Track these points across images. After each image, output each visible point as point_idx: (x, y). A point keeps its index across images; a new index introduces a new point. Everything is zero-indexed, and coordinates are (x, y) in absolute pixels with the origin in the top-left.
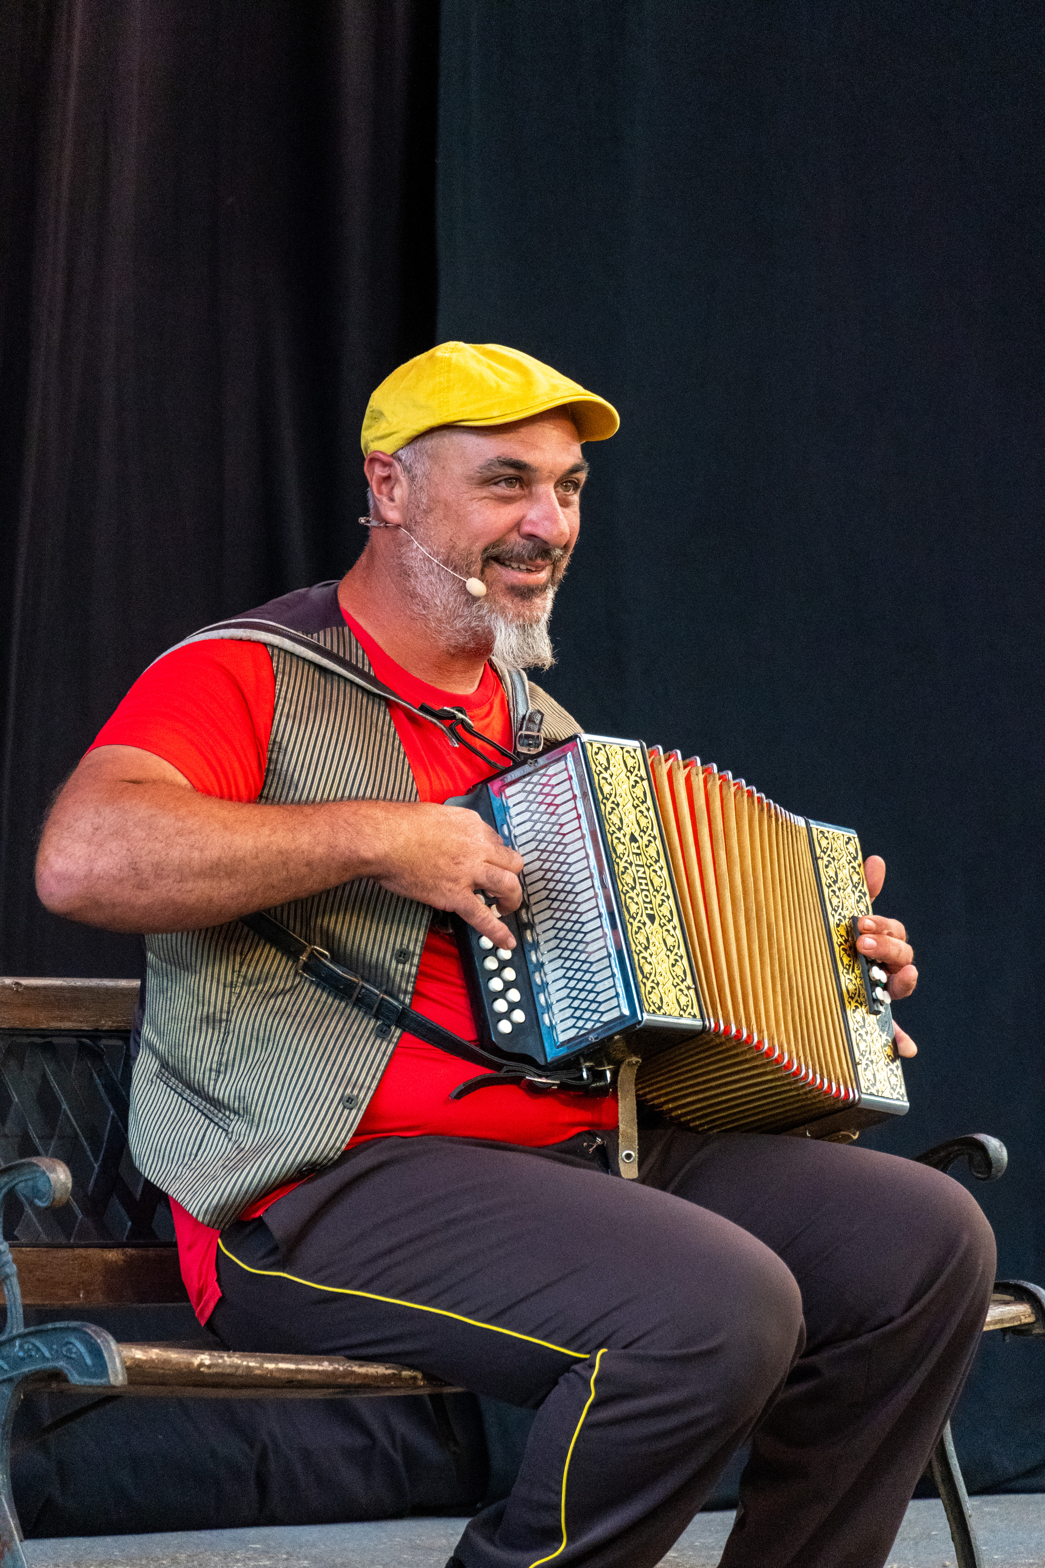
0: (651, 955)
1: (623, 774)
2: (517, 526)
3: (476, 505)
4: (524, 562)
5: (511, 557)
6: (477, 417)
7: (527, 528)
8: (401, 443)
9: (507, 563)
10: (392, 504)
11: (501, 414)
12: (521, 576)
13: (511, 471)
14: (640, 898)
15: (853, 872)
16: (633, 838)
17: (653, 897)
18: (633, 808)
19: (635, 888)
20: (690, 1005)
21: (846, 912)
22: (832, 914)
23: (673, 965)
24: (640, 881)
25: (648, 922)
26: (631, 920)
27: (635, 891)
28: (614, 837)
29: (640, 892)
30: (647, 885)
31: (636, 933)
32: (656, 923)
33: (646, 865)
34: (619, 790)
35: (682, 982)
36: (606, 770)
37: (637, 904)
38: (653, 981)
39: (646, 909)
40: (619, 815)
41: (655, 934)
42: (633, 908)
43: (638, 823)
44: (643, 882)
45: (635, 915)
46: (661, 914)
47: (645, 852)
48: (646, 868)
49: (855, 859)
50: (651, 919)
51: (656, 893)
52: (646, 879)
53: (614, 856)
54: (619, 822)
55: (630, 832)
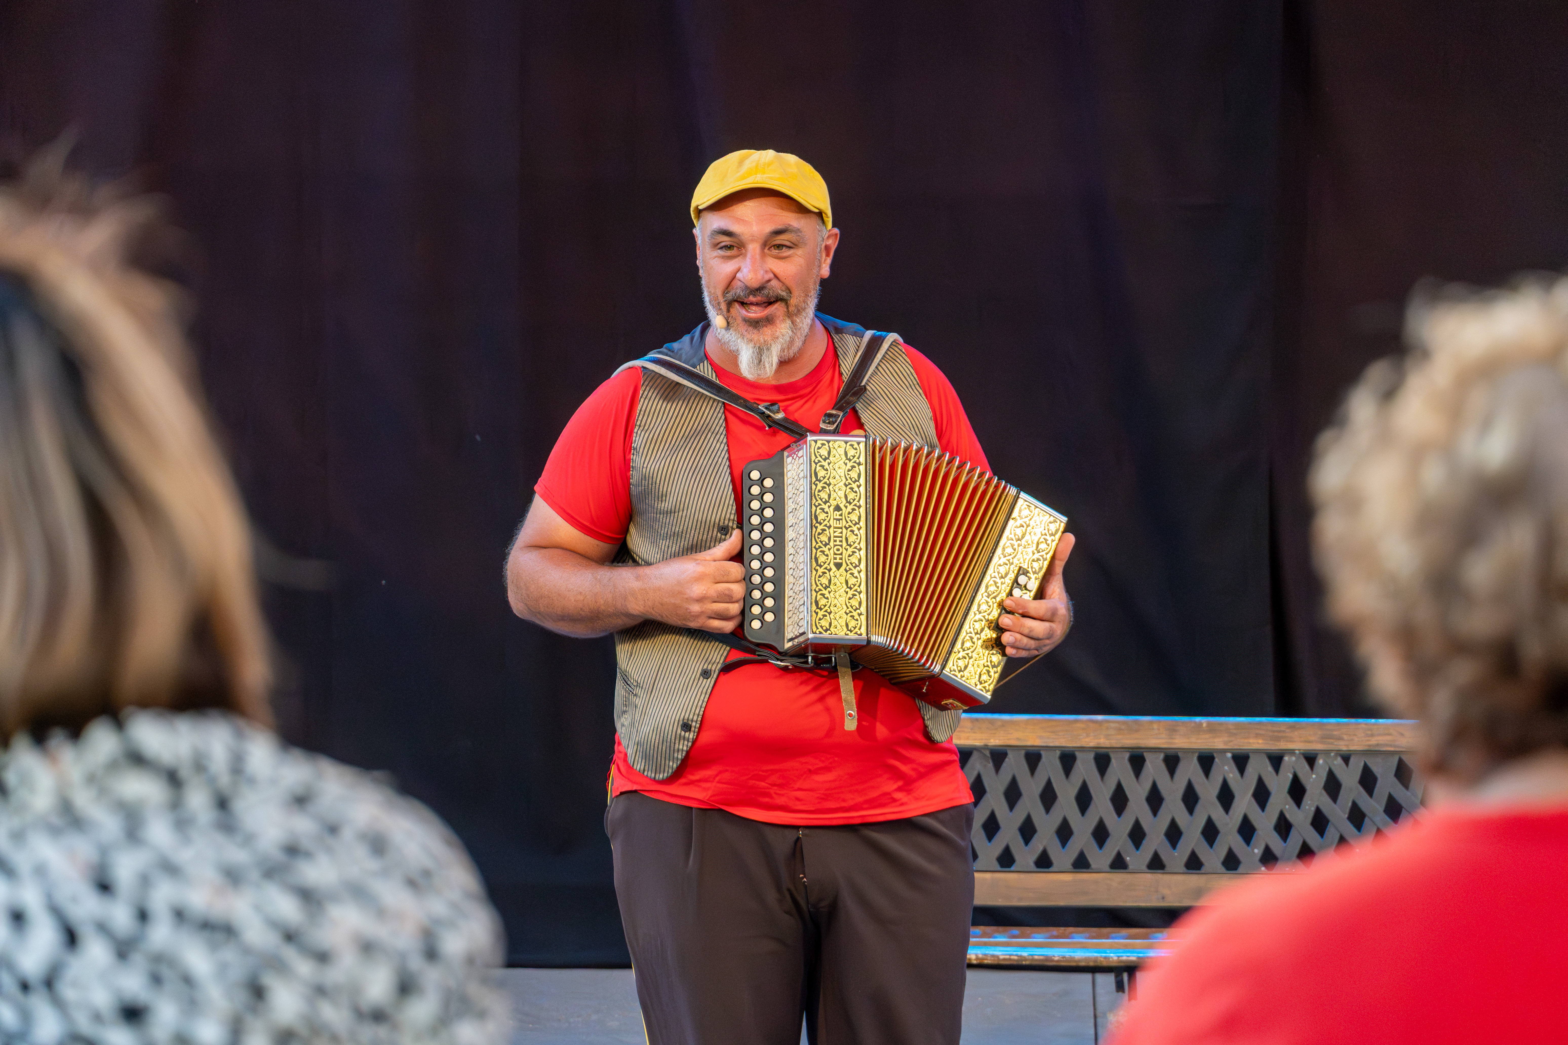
0: (829, 592)
1: (842, 462)
14: (832, 551)
15: (1042, 542)
16: (838, 508)
17: (844, 550)
18: (844, 486)
19: (829, 544)
20: (858, 626)
21: (1015, 561)
22: (999, 556)
23: (850, 599)
24: (835, 539)
25: (834, 568)
26: (818, 568)
27: (828, 546)
28: (818, 508)
29: (832, 546)
30: (841, 541)
31: (820, 577)
32: (842, 569)
33: (845, 527)
34: (834, 473)
35: (855, 610)
36: (825, 460)
37: (827, 555)
38: (826, 611)
39: (835, 559)
40: (828, 492)
41: (839, 577)
42: (822, 559)
43: (846, 497)
44: (838, 539)
45: (822, 564)
46: (848, 562)
47: (847, 518)
48: (844, 529)
49: (1052, 535)
50: (838, 566)
51: (848, 547)
52: (841, 537)
53: (814, 521)
54: (826, 497)
55: (836, 504)
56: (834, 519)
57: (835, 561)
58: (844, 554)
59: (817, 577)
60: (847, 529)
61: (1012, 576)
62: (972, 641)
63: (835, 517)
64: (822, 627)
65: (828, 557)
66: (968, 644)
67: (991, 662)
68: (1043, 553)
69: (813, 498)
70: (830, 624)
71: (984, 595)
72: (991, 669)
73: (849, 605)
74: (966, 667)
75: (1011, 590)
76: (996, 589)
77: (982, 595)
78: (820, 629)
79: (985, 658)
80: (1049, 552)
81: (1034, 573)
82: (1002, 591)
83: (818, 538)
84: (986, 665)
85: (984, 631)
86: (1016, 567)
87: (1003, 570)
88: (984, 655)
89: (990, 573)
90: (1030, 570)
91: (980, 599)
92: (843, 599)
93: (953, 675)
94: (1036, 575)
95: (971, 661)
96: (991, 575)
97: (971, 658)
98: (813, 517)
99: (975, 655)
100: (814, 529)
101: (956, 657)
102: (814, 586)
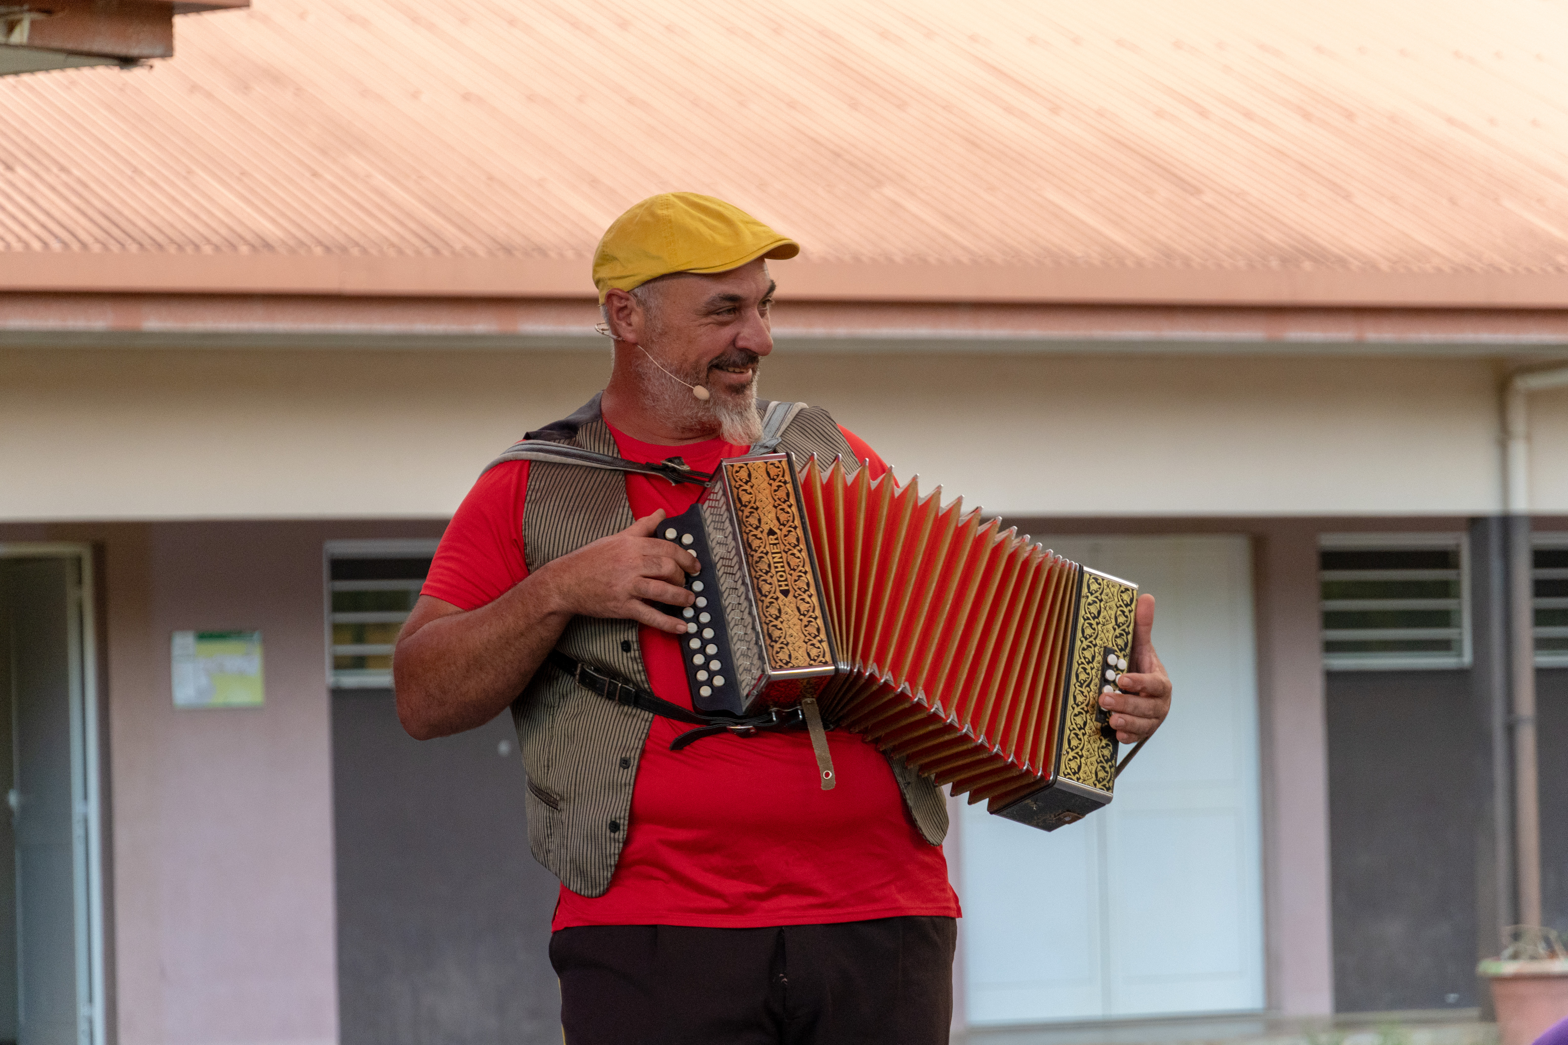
0: (782, 622)
1: (766, 483)
2: (733, 342)
3: (703, 329)
4: (738, 367)
5: (729, 364)
6: (703, 266)
7: (741, 343)
8: (637, 284)
9: (725, 368)
10: (630, 328)
11: (721, 264)
12: (734, 376)
13: (728, 304)
14: (775, 579)
15: (1120, 615)
16: (771, 532)
17: (789, 576)
18: (774, 509)
19: (769, 572)
20: (821, 654)
21: (1098, 642)
22: (1080, 640)
23: (806, 626)
24: (776, 565)
25: (781, 596)
26: (763, 598)
27: (770, 574)
28: (750, 535)
29: (774, 573)
30: (782, 567)
31: (767, 607)
32: (791, 595)
33: (784, 551)
34: (760, 496)
35: (814, 638)
36: (746, 483)
37: (770, 584)
38: (782, 643)
39: (780, 586)
40: (757, 516)
41: (788, 605)
42: (766, 588)
43: (778, 519)
44: (779, 565)
45: (767, 594)
46: (796, 588)
47: (784, 541)
48: (784, 554)
49: (1127, 605)
50: (785, 593)
51: (792, 572)
52: (782, 562)
53: (749, 550)
54: (756, 522)
55: (768, 528)
56: (770, 544)
57: (781, 588)
58: (789, 580)
59: (764, 608)
60: (786, 552)
61: (1099, 658)
62: (1078, 738)
63: (772, 542)
64: (781, 660)
65: (771, 586)
66: (1074, 743)
67: (1103, 756)
68: (1124, 627)
69: (743, 526)
70: (790, 656)
71: (1077, 686)
72: (1105, 765)
73: (806, 633)
74: (1079, 768)
75: (1103, 675)
76: (1087, 676)
77: (1075, 685)
78: (780, 663)
79: (1096, 753)
80: (1130, 623)
81: (1121, 650)
82: (1094, 677)
83: (757, 566)
84: (1099, 761)
85: (1088, 725)
86: (1101, 647)
87: (1088, 654)
88: (1094, 751)
89: (1077, 660)
90: (1115, 648)
91: (1073, 691)
92: (798, 627)
93: (1069, 778)
94: (1123, 652)
95: (1083, 760)
96: (1078, 662)
97: (1081, 756)
98: (746, 545)
99: (1084, 753)
100: (750, 558)
101: (1067, 759)
102: (763, 619)
